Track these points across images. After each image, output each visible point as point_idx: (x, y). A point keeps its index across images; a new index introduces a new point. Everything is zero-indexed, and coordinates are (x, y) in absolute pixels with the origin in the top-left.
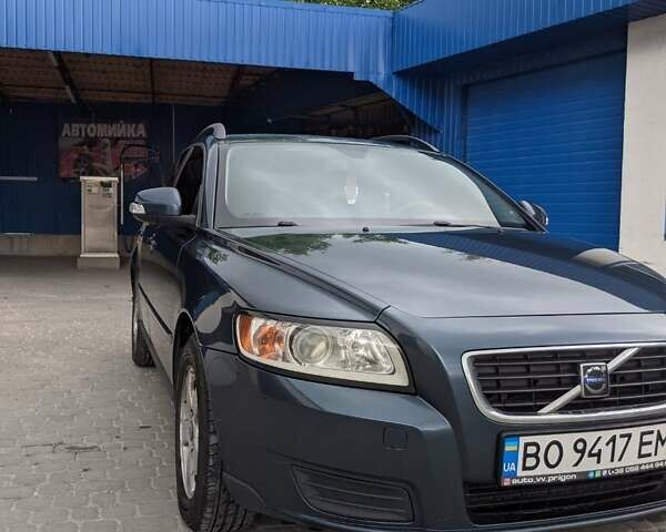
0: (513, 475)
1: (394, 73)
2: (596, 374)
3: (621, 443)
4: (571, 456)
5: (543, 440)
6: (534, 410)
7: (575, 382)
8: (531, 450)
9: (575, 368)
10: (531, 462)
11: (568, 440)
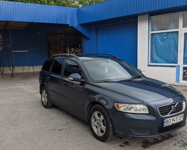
0: (165, 125)
1: (79, 24)
2: (174, 108)
3: (177, 118)
4: (172, 121)
5: (168, 119)
6: (167, 114)
7: (171, 109)
8: (167, 121)
9: (171, 107)
10: (167, 123)
11: (171, 119)
